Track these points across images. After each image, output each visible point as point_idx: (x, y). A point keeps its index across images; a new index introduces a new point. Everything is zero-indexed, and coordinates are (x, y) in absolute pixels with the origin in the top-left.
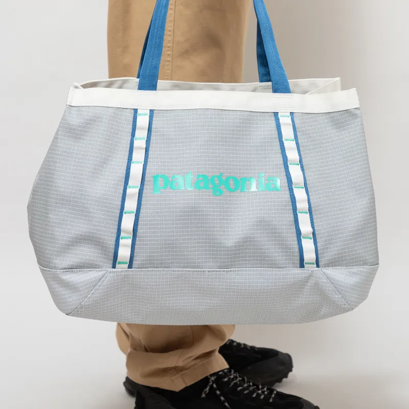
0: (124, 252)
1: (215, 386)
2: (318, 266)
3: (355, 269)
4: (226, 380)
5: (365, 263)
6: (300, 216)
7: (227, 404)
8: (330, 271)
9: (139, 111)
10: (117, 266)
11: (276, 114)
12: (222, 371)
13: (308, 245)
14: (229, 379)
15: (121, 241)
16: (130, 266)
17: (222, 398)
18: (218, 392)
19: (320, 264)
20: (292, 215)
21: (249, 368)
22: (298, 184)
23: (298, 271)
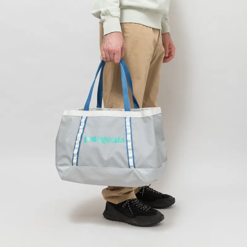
0: (75, 161)
1: (128, 204)
2: (135, 168)
3: (148, 169)
4: (133, 202)
5: (151, 167)
6: (129, 151)
7: (131, 210)
8: (139, 170)
9: (83, 117)
10: (73, 165)
11: (125, 118)
12: (133, 199)
13: (131, 161)
14: (134, 202)
15: (74, 157)
16: (77, 165)
17: (130, 208)
18: (129, 206)
19: (136, 167)
20: (127, 151)
21: (157, 200)
22: (129, 141)
23: (128, 169)
